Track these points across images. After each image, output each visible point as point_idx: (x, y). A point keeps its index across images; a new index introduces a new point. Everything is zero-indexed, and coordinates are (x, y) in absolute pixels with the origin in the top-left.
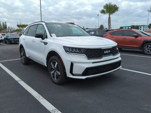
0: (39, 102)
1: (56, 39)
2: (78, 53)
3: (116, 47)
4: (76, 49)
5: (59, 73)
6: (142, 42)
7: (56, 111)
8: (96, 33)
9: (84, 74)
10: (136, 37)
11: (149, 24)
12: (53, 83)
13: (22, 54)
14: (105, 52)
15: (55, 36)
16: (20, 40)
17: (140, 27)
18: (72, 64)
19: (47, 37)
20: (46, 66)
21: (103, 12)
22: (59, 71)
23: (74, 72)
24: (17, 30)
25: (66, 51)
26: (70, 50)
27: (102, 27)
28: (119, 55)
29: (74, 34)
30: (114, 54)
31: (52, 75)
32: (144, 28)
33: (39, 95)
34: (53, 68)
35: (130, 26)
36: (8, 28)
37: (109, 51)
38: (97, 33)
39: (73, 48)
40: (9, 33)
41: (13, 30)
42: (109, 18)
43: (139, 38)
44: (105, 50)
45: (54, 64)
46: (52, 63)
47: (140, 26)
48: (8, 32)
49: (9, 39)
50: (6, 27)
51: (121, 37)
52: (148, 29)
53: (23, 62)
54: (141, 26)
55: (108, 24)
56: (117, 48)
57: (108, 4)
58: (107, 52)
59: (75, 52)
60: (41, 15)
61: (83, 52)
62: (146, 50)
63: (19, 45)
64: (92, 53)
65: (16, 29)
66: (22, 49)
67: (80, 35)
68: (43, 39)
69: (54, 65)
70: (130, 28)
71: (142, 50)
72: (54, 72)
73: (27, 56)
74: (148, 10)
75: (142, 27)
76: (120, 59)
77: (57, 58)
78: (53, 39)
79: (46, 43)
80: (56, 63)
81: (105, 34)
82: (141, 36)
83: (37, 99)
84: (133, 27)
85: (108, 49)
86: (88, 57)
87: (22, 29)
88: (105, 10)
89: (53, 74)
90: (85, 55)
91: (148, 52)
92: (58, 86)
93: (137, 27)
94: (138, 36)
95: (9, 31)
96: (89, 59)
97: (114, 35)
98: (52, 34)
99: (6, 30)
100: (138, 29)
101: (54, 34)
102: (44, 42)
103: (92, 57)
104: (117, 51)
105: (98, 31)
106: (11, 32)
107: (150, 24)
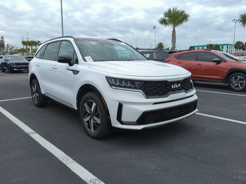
0: (68, 167)
1: (93, 65)
2: (130, 87)
3: (189, 78)
4: (126, 81)
5: (99, 121)
6: (227, 71)
7: (97, 182)
8: (153, 56)
9: (140, 121)
10: (218, 62)
11: (235, 42)
12: (89, 137)
13: (34, 89)
14: (173, 87)
15: (91, 59)
16: (31, 67)
17: (221, 47)
18: (120, 106)
19: (77, 62)
20: (76, 108)
21: (163, 22)
22: (98, 116)
23: (124, 119)
24: (22, 51)
25: (111, 85)
26: (117, 83)
27: (160, 46)
28: (194, 91)
29: (120, 57)
30: (187, 90)
31: (86, 124)
32: (227, 48)
33: (66, 156)
34: (89, 112)
35: (205, 46)
36: (6, 46)
37: (179, 85)
38: (155, 56)
39: (121, 80)
40: (8, 55)
41: (15, 50)
42: (174, 32)
43: (222, 65)
44: (173, 83)
45: (90, 105)
46: (86, 105)
47: (221, 45)
48: (7, 52)
49: (8, 65)
50: (3, 45)
51: (194, 63)
52: (234, 50)
53: (36, 102)
54: (223, 45)
55: (172, 41)
56: (191, 81)
57: (172, 10)
58: (176, 86)
59: (124, 87)
60: (62, 25)
61: (137, 86)
62: (234, 83)
63: (30, 74)
64: (152, 88)
65: (19, 48)
66: (34, 80)
67: (131, 59)
68: (71, 65)
69: (91, 107)
70: (205, 48)
71: (227, 84)
72: (90, 118)
73: (43, 93)
74: (235, 20)
75: (225, 47)
76: (195, 98)
77: (95, 96)
78: (89, 64)
79: (76, 72)
80: (94, 104)
81: (167, 57)
82: (225, 61)
83: (64, 162)
84: (210, 47)
85: (177, 82)
86: (146, 95)
87: (30, 48)
88: (167, 18)
89: (88, 122)
90: (141, 91)
91: (237, 86)
92: (96, 142)
93: (217, 47)
94: (220, 61)
95: (9, 51)
96: (147, 98)
97: (182, 59)
98: (86, 58)
99: (4, 49)
100: (219, 50)
101: (90, 57)
102: (72, 70)
103: (153, 95)
104: (191, 85)
105: (156, 53)
106: (12, 53)
107: (237, 42)
